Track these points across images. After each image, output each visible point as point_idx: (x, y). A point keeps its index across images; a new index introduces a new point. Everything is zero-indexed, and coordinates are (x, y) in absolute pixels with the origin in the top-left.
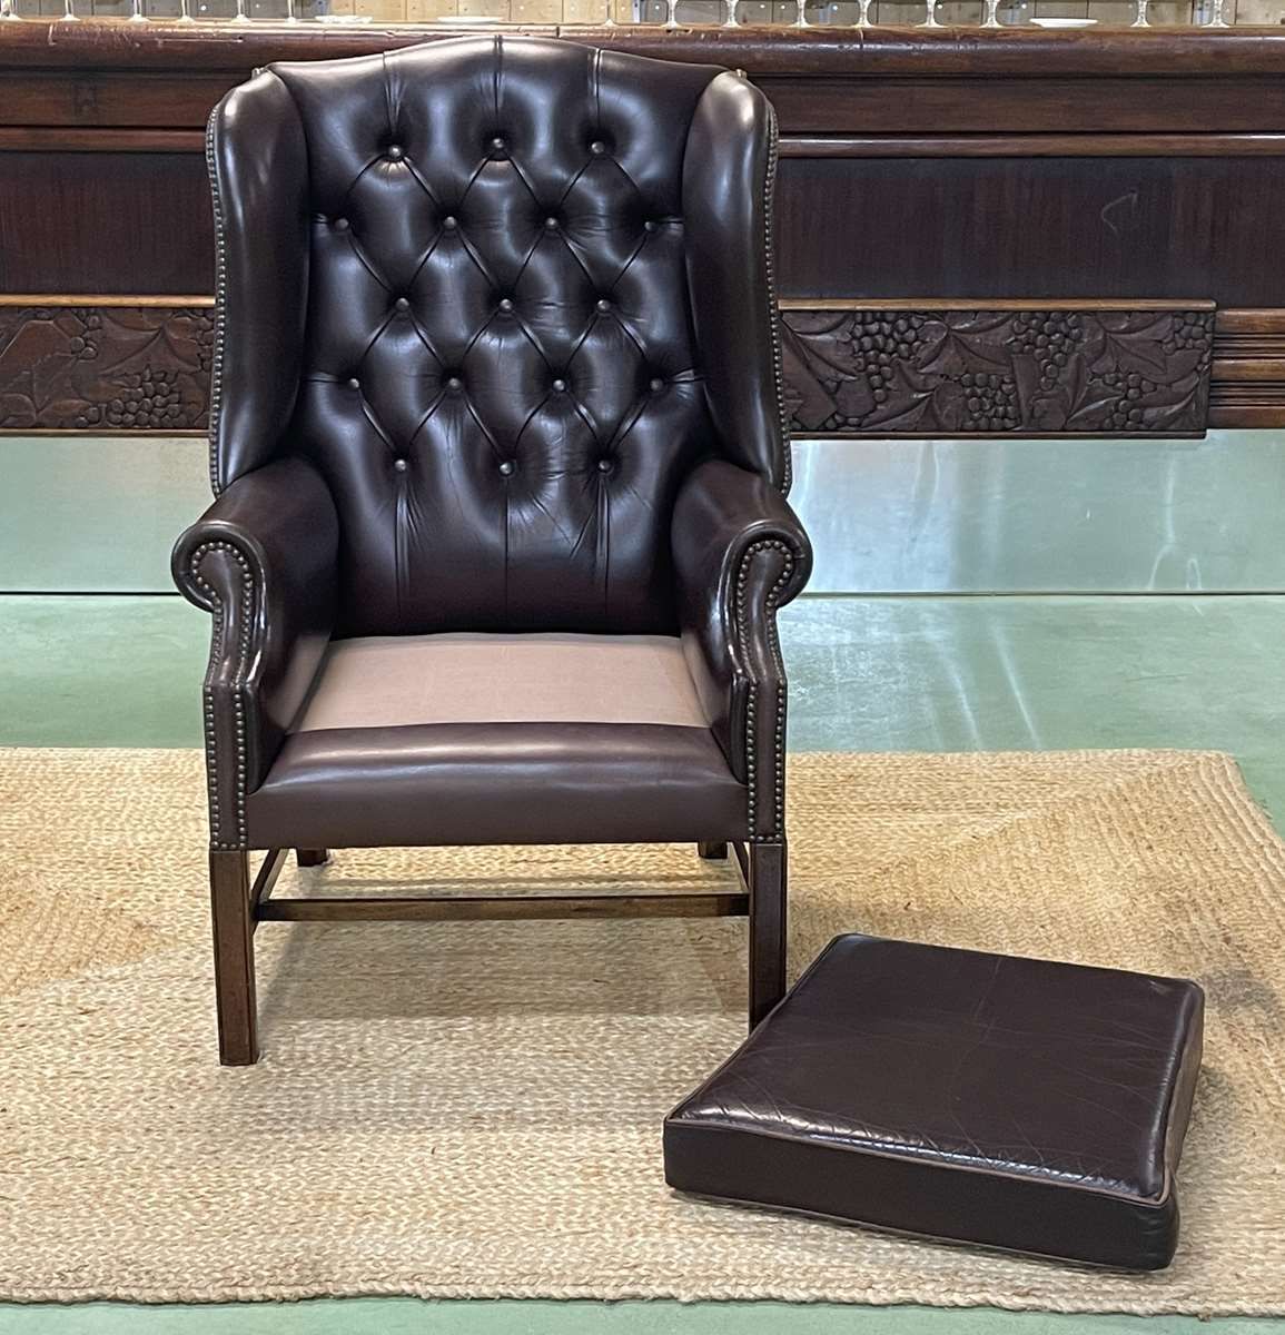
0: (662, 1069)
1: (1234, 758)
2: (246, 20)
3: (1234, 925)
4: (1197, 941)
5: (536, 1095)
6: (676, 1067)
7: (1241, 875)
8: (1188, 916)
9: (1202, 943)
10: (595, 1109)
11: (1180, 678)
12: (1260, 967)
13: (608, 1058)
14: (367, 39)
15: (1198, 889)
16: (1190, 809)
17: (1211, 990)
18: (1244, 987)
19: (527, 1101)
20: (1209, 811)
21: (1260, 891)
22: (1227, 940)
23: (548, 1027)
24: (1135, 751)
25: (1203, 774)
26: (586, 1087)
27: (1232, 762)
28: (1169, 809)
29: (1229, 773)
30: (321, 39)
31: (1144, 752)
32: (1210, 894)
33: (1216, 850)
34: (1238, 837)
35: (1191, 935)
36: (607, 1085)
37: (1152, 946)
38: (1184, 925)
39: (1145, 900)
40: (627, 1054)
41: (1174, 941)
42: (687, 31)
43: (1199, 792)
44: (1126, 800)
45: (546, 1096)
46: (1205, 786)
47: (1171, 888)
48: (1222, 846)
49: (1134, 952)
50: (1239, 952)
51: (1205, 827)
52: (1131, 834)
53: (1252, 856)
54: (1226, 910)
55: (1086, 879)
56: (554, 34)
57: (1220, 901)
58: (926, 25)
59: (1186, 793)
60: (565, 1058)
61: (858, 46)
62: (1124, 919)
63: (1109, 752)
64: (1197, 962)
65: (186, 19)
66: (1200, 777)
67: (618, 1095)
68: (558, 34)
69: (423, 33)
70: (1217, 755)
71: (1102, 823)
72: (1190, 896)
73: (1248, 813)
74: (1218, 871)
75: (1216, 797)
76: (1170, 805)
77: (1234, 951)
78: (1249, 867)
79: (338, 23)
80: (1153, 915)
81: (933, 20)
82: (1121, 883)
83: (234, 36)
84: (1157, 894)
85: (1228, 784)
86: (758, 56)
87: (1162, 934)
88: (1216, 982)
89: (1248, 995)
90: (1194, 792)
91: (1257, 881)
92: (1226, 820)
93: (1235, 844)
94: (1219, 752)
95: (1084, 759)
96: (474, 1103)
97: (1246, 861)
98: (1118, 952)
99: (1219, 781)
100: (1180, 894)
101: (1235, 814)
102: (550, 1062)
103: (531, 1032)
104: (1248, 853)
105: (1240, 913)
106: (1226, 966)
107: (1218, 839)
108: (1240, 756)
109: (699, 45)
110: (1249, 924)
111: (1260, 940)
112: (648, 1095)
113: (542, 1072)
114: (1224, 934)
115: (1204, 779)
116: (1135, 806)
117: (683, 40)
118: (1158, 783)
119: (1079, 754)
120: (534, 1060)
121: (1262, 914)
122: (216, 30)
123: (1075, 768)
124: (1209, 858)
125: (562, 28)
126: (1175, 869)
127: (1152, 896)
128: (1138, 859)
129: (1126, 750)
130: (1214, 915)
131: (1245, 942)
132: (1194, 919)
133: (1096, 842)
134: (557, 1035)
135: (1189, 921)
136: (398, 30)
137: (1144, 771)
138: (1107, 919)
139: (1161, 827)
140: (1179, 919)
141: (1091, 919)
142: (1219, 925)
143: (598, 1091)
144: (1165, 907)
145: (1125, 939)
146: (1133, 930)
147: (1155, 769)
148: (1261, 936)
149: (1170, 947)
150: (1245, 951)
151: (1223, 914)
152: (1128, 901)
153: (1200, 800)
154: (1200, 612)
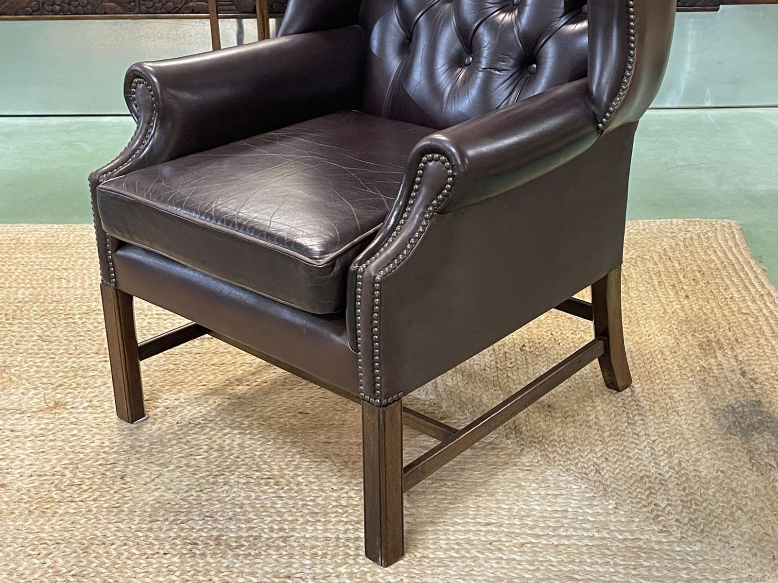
0: (335, 494)
1: (739, 225)
3: (748, 360)
4: (722, 375)
5: (240, 520)
6: (347, 493)
7: (750, 319)
8: (715, 352)
9: (725, 377)
10: (281, 534)
11: (702, 166)
12: (767, 397)
13: (298, 484)
15: (721, 330)
16: (712, 266)
17: (734, 419)
18: (757, 416)
19: (233, 527)
20: (725, 267)
21: (764, 332)
22: (743, 374)
23: (260, 456)
24: (675, 221)
25: (720, 237)
26: (279, 514)
27: (738, 228)
28: (699, 266)
29: (737, 236)
31: (681, 221)
32: (730, 334)
33: (731, 298)
34: (746, 288)
35: (718, 369)
36: (294, 510)
37: (691, 379)
38: (713, 361)
39: (684, 340)
40: (313, 480)
41: (706, 375)
43: (718, 252)
44: (670, 259)
45: (248, 521)
46: (721, 247)
47: (702, 329)
48: (736, 295)
49: (679, 385)
50: (752, 384)
51: (723, 280)
52: (674, 285)
53: (756, 303)
54: (741, 348)
55: (644, 323)
57: (736, 340)
59: (709, 253)
60: (266, 484)
62: (671, 356)
63: (658, 222)
64: (723, 393)
66: (718, 240)
67: (301, 520)
70: (728, 223)
71: (654, 278)
72: (715, 336)
73: (752, 268)
74: (734, 315)
75: (729, 254)
76: (699, 262)
77: (749, 383)
78: (755, 311)
80: (691, 352)
82: (667, 326)
84: (693, 335)
85: (737, 245)
87: (698, 369)
88: (737, 410)
89: (761, 422)
90: (715, 252)
91: (761, 323)
92: (737, 274)
93: (744, 293)
94: (729, 221)
95: (641, 228)
96: (193, 528)
97: (753, 307)
98: (667, 385)
99: (731, 243)
100: (708, 334)
101: (743, 269)
102: (256, 488)
103: (247, 460)
104: (754, 301)
105: (751, 350)
106: (744, 396)
107: (733, 289)
108: (742, 222)
110: (758, 360)
111: (766, 373)
112: (323, 520)
113: (248, 497)
114: (741, 369)
115: (720, 242)
116: (676, 265)
118: (691, 245)
119: (639, 224)
120: (244, 487)
121: (767, 351)
123: (636, 234)
124: (727, 305)
126: (705, 314)
127: (690, 337)
128: (679, 306)
129: (669, 220)
130: (733, 352)
131: (755, 376)
132: (719, 354)
133: (650, 292)
134: (265, 463)
135: (716, 358)
137: (680, 236)
138: (659, 356)
139: (694, 280)
140: (709, 356)
141: (648, 356)
142: (737, 360)
143: (286, 516)
144: (699, 345)
145: (672, 374)
146: (678, 365)
147: (688, 235)
148: (767, 370)
149: (704, 380)
150: (756, 383)
151: (739, 351)
152: (673, 341)
153: (719, 258)
154: (713, 121)
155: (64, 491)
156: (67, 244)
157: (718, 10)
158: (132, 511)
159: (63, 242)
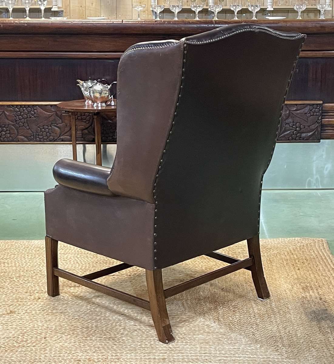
0: (139, 343)
1: (327, 240)
2: (29, 19)
3: (323, 294)
4: (311, 300)
5: (98, 353)
6: (144, 343)
7: (326, 278)
8: (309, 291)
9: (313, 300)
10: (116, 357)
11: (312, 215)
12: (330, 308)
13: (123, 340)
14: (65, 24)
15: (313, 282)
16: (312, 257)
17: (315, 316)
18: (324, 315)
19: (95, 355)
20: (318, 257)
21: (332, 283)
22: (321, 299)
23: (105, 330)
24: (296, 239)
25: (317, 245)
26: (115, 350)
27: (326, 241)
28: (306, 257)
29: (325, 245)
30: (50, 24)
31: (299, 238)
32: (316, 284)
33: (319, 270)
34: (326, 265)
35: (310, 297)
36: (122, 349)
37: (297, 301)
38: (308, 294)
39: (296, 286)
40: (129, 339)
41: (304, 300)
42: (161, 21)
43: (315, 251)
44: (292, 254)
45: (102, 353)
46: (317, 249)
47: (304, 282)
48: (321, 269)
49: (292, 303)
50: (324, 303)
51: (316, 263)
52: (293, 265)
53: (330, 272)
54: (321, 289)
55: (278, 279)
56: (121, 22)
57: (319, 286)
58: (235, 19)
59: (311, 252)
60: (109, 340)
61: (213, 25)
62: (289, 292)
63: (289, 239)
64: (311, 306)
65: (11, 18)
66: (316, 247)
67: (125, 352)
68: (122, 22)
69: (81, 22)
70: (322, 240)
71: (285, 262)
72: (310, 285)
73: (330, 258)
74: (319, 277)
75: (320, 253)
76: (306, 255)
77: (323, 303)
78: (329, 275)
79: (57, 19)
80: (298, 291)
81: (236, 18)
82: (289, 281)
83: (24, 23)
84: (300, 284)
85: (324, 249)
86: (183, 29)
87: (301, 297)
88: (316, 313)
89: (326, 317)
90: (314, 251)
91: (331, 280)
92: (323, 260)
93: (325, 268)
94: (322, 239)
95: (280, 241)
96: (78, 355)
97: (328, 273)
98: (287, 303)
99: (321, 248)
100: (307, 284)
101: (326, 258)
102: (105, 341)
103: (100, 332)
104: (329, 271)
105: (325, 290)
106: (320, 308)
107: (320, 266)
108: (329, 240)
109: (165, 25)
110: (328, 294)
111: (331, 299)
112: (134, 352)
113: (101, 345)
114: (320, 297)
115: (317, 247)
116: (296, 257)
117: (160, 24)
118: (303, 249)
119: (279, 239)
120: (99, 341)
121: (332, 290)
122: (19, 22)
123: (278, 244)
124: (317, 273)
125: (123, 20)
126: (306, 276)
127: (298, 285)
128: (295, 273)
129: (294, 238)
130: (317, 291)
131: (326, 300)
132: (311, 292)
133: (282, 267)
134: (108, 332)
135: (309, 293)
136: (74, 21)
137: (298, 245)
138: (284, 292)
139: (303, 262)
140: (306, 292)
141: (279, 292)
142: (318, 294)
143: (118, 351)
144: (302, 288)
145: (289, 299)
146: (292, 296)
147: (302, 244)
148: (331, 298)
149: (303, 301)
150: (326, 303)
151: (320, 290)
152: (291, 286)
153: (315, 253)
154: (319, 195)
155: (20, 343)
156: (5, 248)
157: (320, 142)
158: (51, 350)
159: (3, 247)
